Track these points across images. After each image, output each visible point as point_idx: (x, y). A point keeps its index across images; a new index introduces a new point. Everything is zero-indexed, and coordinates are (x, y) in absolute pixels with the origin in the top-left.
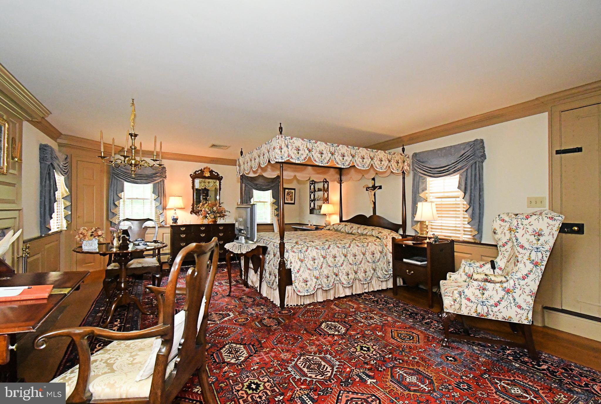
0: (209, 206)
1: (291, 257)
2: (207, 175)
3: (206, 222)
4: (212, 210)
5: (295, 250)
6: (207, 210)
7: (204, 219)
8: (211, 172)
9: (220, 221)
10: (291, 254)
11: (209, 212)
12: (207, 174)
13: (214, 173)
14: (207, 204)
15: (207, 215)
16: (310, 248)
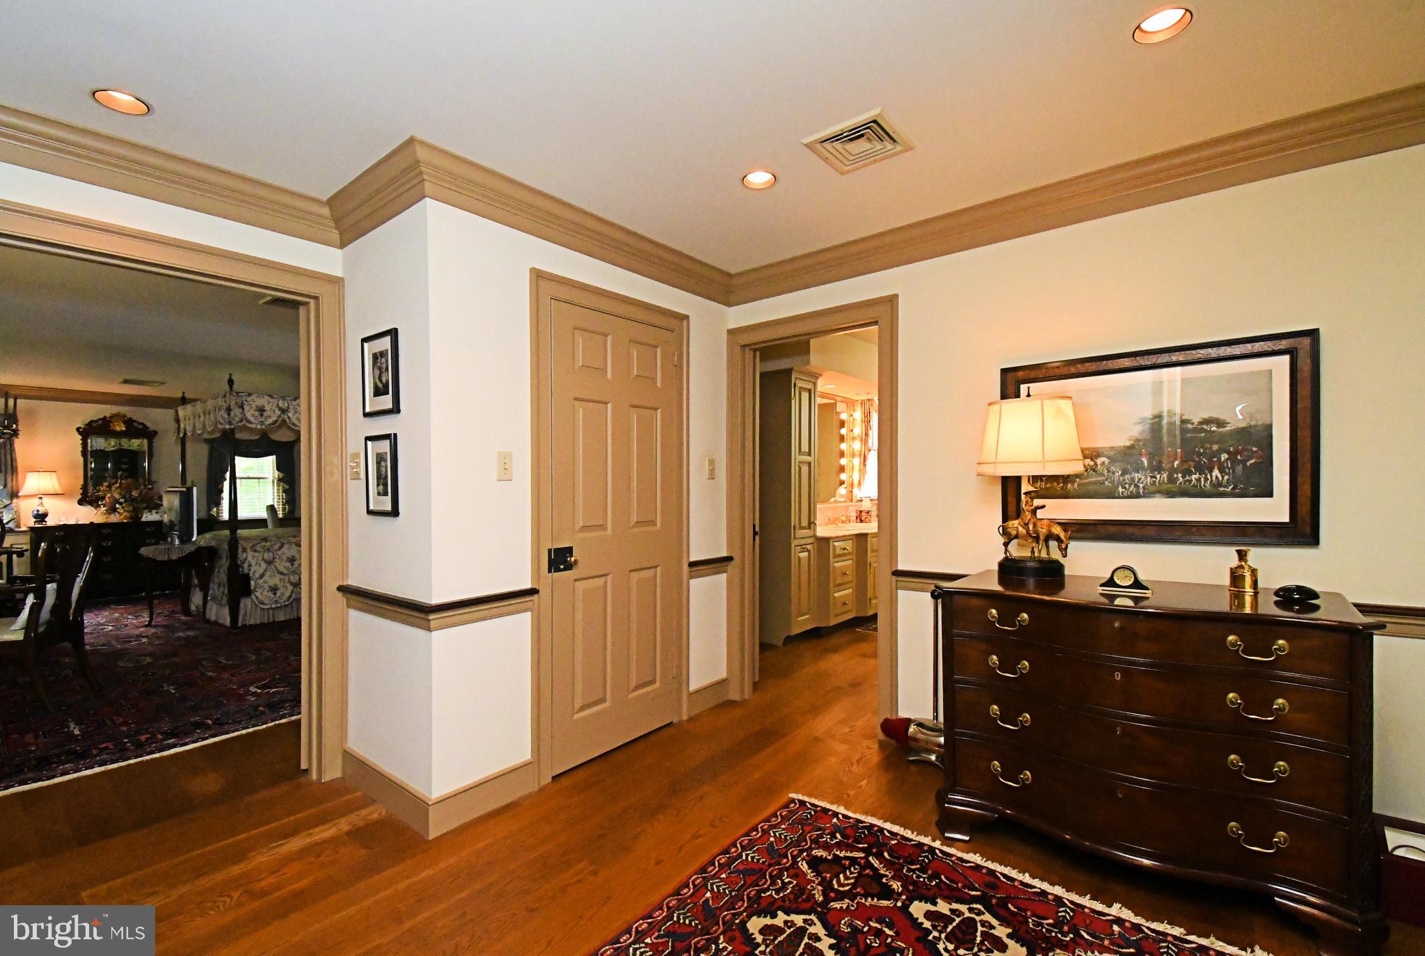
0: (122, 490)
1: (250, 558)
2: (118, 429)
3: (114, 518)
4: (127, 496)
5: (259, 549)
6: (117, 496)
7: (110, 514)
8: (129, 422)
9: (148, 517)
10: (250, 554)
11: (122, 500)
12: (121, 427)
13: (135, 424)
14: (118, 485)
15: (117, 506)
16: (286, 546)
